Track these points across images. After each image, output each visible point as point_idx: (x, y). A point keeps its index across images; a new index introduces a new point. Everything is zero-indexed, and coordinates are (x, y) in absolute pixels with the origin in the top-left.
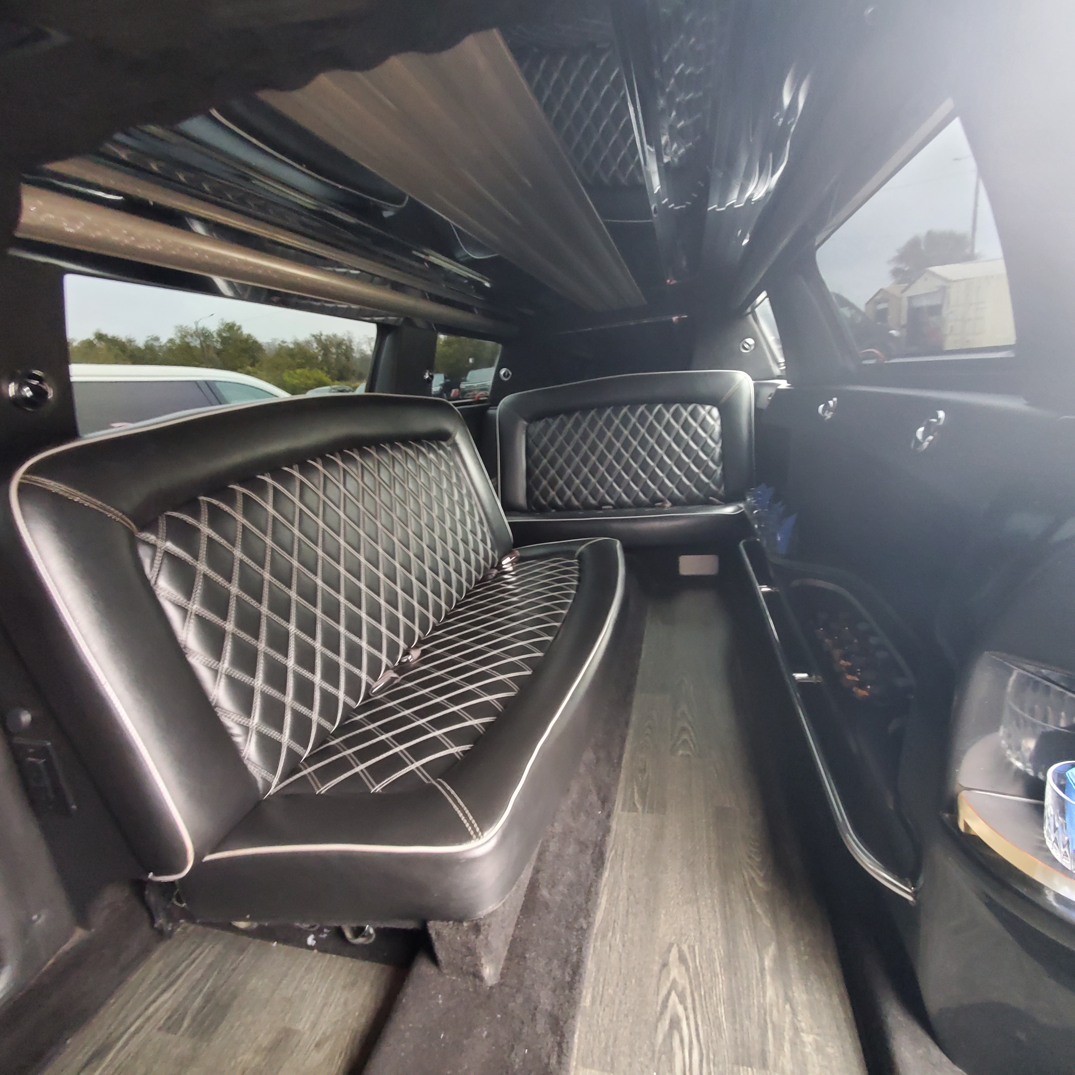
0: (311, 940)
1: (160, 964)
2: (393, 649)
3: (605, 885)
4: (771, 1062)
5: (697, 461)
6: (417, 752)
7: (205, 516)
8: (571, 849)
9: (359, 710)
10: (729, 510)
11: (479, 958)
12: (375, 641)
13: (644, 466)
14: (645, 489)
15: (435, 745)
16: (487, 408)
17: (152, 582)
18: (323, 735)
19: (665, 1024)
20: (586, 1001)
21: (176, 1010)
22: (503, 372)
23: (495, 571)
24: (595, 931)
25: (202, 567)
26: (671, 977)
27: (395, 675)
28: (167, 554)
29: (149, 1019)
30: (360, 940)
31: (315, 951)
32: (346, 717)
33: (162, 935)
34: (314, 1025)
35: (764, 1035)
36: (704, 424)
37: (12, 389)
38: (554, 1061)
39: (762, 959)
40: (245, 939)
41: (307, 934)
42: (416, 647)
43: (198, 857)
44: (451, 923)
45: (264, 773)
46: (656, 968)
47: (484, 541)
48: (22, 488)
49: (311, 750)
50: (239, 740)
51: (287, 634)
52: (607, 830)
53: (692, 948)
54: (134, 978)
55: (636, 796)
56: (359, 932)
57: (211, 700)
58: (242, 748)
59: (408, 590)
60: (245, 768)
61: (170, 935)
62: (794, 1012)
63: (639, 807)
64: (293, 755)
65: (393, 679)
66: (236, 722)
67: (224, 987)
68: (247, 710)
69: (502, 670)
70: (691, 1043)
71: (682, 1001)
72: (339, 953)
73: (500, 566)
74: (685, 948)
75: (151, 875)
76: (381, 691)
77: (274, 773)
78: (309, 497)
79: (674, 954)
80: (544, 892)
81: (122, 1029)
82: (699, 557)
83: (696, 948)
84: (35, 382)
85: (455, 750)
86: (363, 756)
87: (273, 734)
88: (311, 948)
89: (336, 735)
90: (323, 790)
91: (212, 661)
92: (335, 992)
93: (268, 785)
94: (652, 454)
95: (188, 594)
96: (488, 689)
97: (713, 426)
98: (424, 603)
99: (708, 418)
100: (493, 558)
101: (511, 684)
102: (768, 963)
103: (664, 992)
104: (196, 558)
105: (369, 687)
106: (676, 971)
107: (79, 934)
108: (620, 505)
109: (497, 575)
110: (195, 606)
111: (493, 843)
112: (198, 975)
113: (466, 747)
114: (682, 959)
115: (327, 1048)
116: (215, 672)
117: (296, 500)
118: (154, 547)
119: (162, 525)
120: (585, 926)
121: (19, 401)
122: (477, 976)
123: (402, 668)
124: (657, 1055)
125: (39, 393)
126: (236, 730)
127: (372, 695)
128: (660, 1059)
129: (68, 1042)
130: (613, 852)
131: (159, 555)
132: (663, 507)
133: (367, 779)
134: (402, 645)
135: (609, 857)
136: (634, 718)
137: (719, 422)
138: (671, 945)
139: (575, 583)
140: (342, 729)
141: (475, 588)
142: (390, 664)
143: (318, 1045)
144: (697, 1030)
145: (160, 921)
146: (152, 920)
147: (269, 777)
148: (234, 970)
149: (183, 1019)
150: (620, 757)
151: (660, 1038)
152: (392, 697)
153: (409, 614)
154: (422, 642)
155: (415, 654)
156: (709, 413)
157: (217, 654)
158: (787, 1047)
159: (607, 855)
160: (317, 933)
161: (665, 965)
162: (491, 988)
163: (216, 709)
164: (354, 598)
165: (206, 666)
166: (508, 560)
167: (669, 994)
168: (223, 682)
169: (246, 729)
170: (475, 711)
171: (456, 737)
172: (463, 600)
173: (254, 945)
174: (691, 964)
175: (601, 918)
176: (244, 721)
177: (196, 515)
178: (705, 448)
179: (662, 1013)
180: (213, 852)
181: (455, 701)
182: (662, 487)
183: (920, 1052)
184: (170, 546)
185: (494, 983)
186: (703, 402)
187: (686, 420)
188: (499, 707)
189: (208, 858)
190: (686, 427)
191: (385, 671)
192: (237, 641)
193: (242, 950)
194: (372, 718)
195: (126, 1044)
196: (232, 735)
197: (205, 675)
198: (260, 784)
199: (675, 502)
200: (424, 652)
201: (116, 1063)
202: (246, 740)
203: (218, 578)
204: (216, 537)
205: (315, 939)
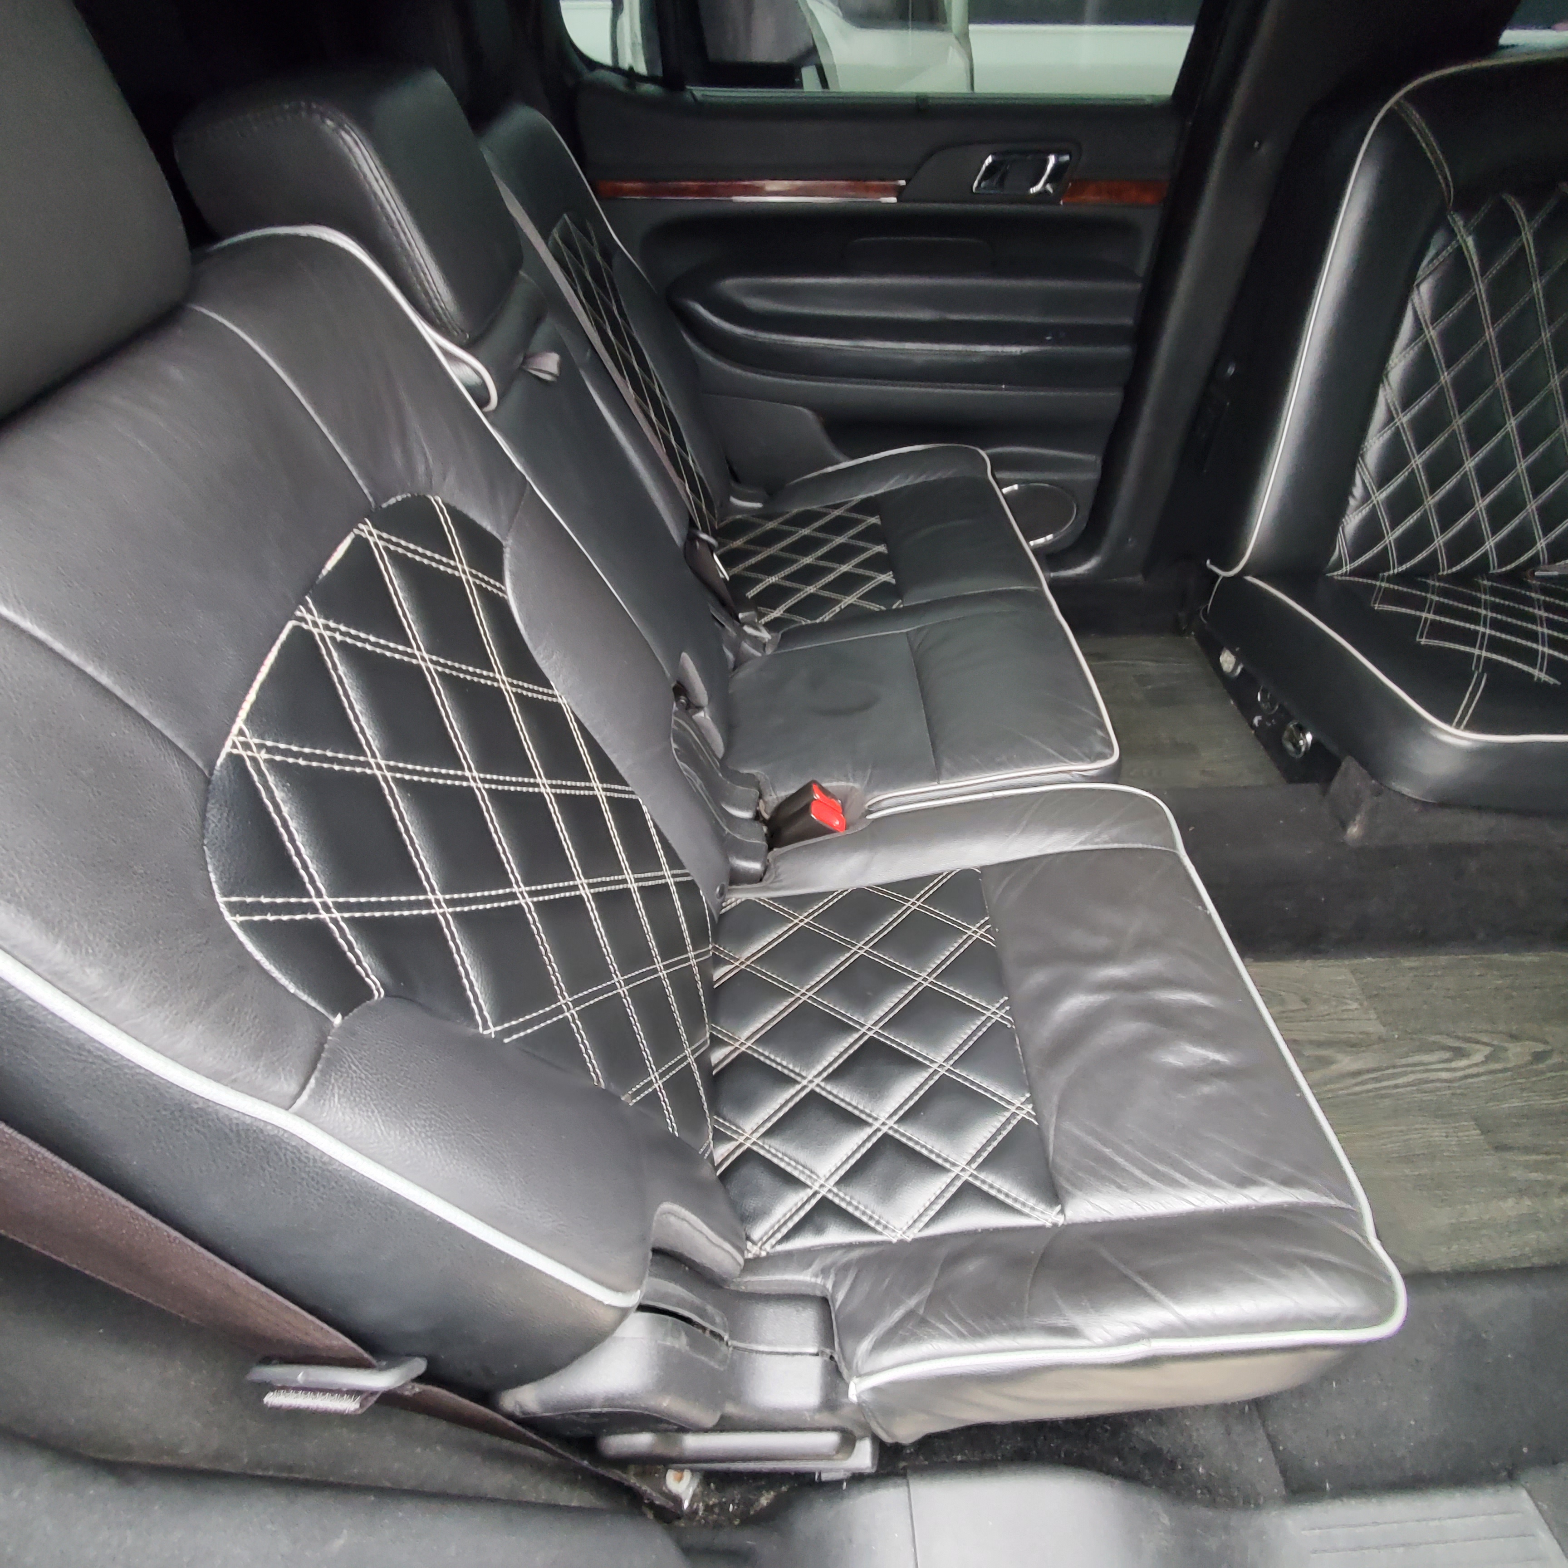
0: (1256, 720)
6: (1499, 646)
9: (1496, 577)
11: (1357, 813)
15: (1527, 655)
18: (1429, 567)
19: (1453, 1044)
21: (1150, 676)
25: (1480, 286)
26: (1506, 1045)
28: (1459, 254)
29: (1132, 665)
30: (1290, 747)
31: (1253, 732)
32: (1471, 571)
33: (1176, 628)
34: (1213, 762)
40: (1218, 684)
41: (1259, 712)
43: (1244, 572)
44: (1365, 771)
45: (1345, 551)
46: (1504, 1029)
49: (1405, 570)
50: (1352, 502)
51: (1499, 426)
54: (1145, 638)
58: (1348, 512)
61: (1180, 634)
64: (1380, 563)
66: (1364, 484)
67: (1183, 692)
68: (1383, 481)
71: (1490, 1059)
72: (1266, 747)
74: (1555, 1059)
75: (1208, 559)
77: (1353, 559)
79: (1539, 1047)
80: (1471, 865)
85: (1540, 674)
86: (1444, 610)
87: (1385, 523)
88: (1252, 726)
89: (1443, 577)
91: (1397, 405)
93: (1339, 565)
95: (1441, 311)
103: (1485, 1039)
105: (1534, 562)
106: (1517, 1049)
107: (1139, 579)
110: (1434, 332)
116: (1390, 419)
118: (1452, 236)
119: (1484, 210)
122: (1344, 826)
126: (1358, 491)
127: (1529, 574)
128: (1414, 1039)
131: (1450, 251)
138: (1545, 1043)
140: (1454, 578)
144: (1473, 1076)
147: (1346, 557)
148: (1196, 690)
149: (1150, 683)
151: (1435, 1038)
152: (1544, 591)
157: (1408, 400)
160: (1267, 719)
161: (1515, 1037)
162: (1343, 842)
163: (1360, 457)
165: (1388, 407)
167: (1486, 1044)
168: (1388, 434)
169: (1367, 497)
173: (1221, 691)
174: (1540, 1066)
176: (1372, 487)
177: (1533, 210)
179: (1460, 1038)
180: (1256, 577)
184: (1470, 242)
185: (1350, 843)
189: (1249, 578)
192: (1439, 398)
193: (1211, 685)
196: (1351, 494)
197: (1379, 414)
198: (1334, 558)
202: (1358, 507)
203: (1485, 310)
204: (1531, 251)
205: (1259, 722)
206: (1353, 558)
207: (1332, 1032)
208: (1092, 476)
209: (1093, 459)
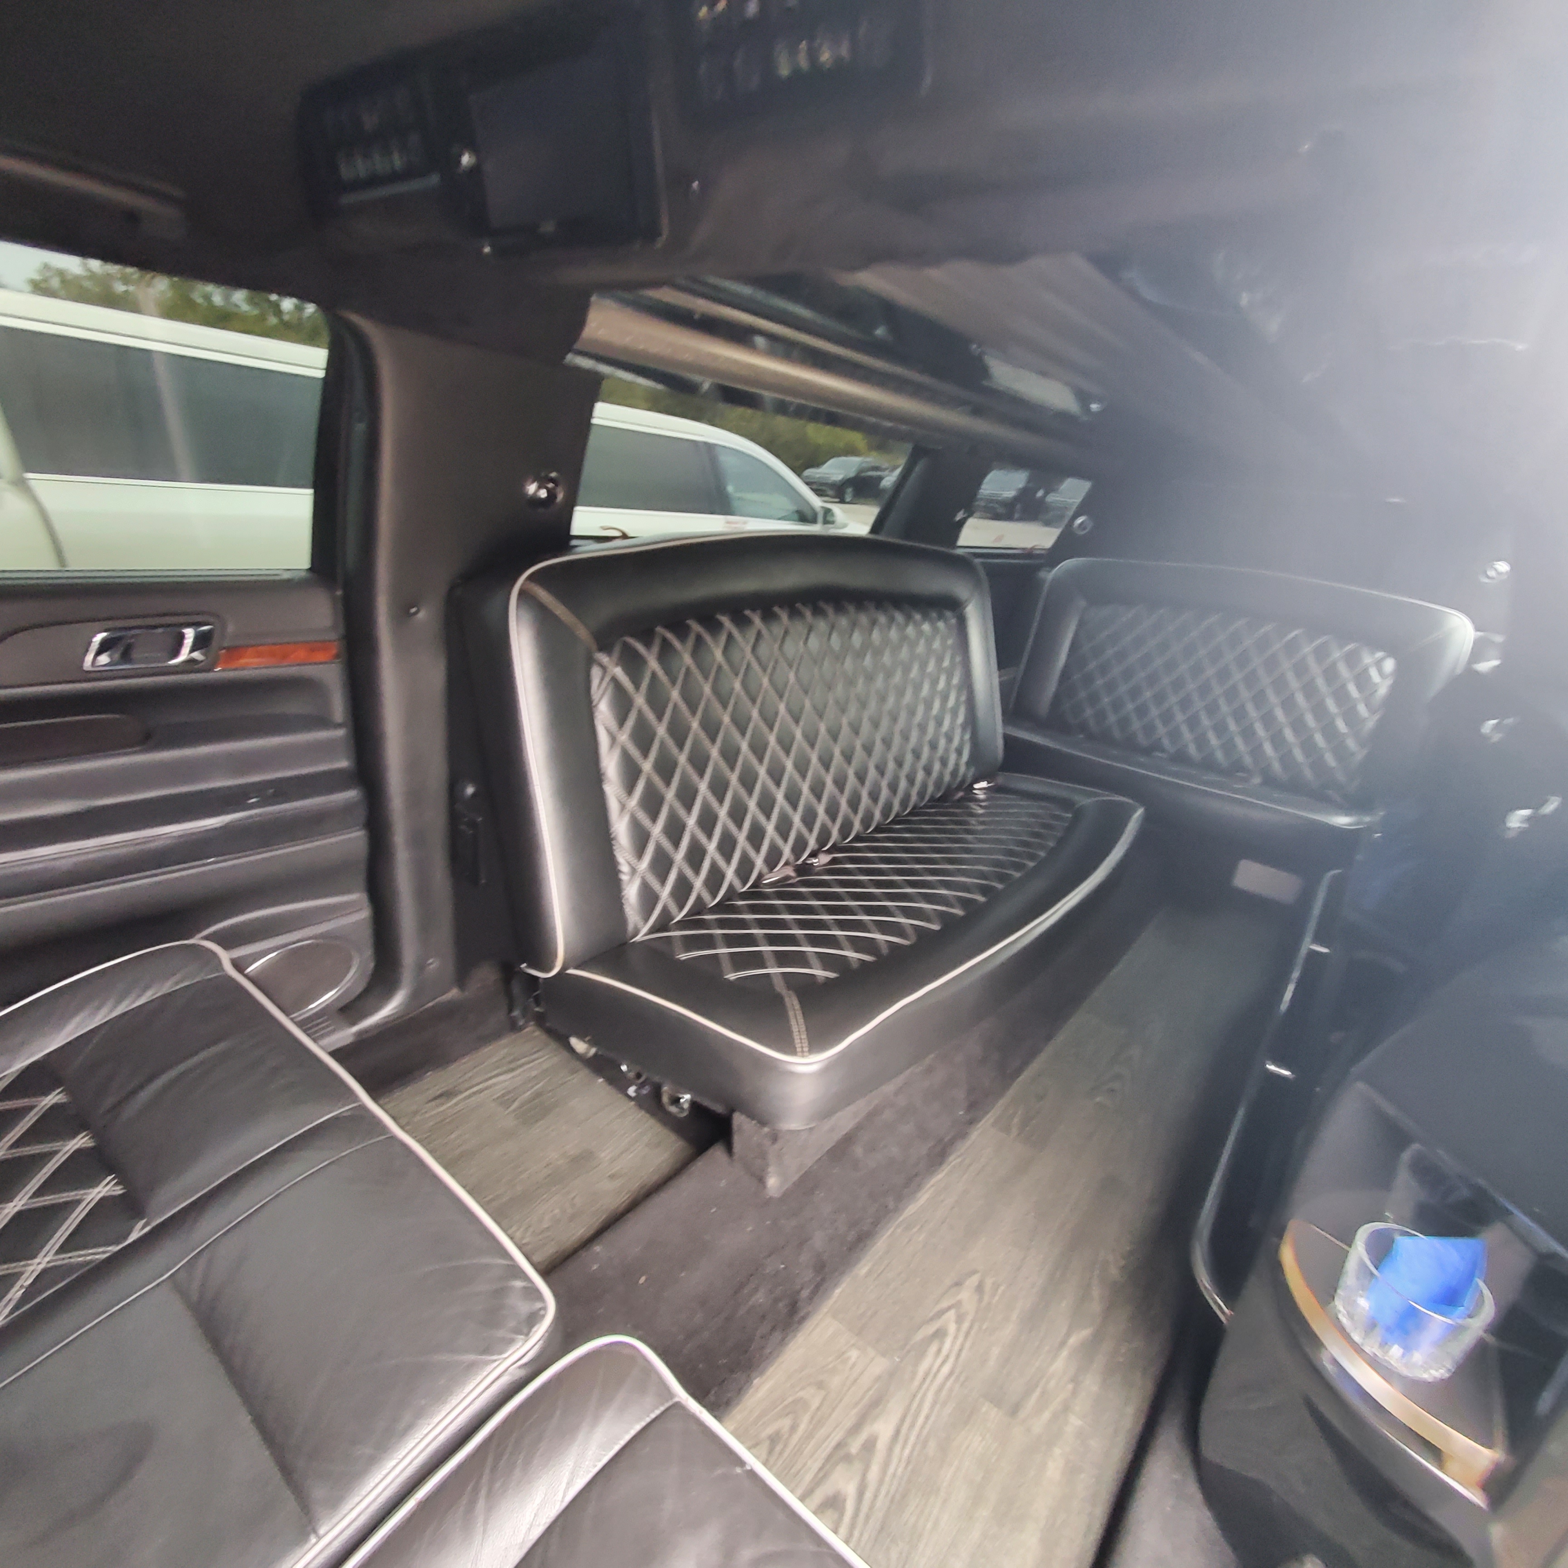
0: (632, 1091)
1: (506, 1051)
2: (800, 846)
3: (932, 1186)
4: (1022, 1415)
5: (1330, 731)
6: (782, 959)
7: (656, 649)
8: (907, 1128)
9: (744, 896)
10: (1342, 821)
11: (767, 1165)
12: (784, 828)
13: (1240, 714)
14: (1229, 747)
15: (801, 959)
16: (1038, 568)
17: (594, 703)
18: (700, 907)
19: (931, 1329)
20: (863, 1268)
21: (509, 1092)
22: (1079, 521)
23: (960, 794)
24: (901, 1219)
25: (640, 700)
26: (959, 1297)
27: (793, 874)
28: (614, 680)
29: (486, 1088)
30: (673, 1109)
31: (633, 1101)
32: (727, 896)
33: (514, 1027)
34: (613, 1160)
35: (1027, 1394)
36: (1362, 680)
37: (532, 488)
38: (805, 1293)
39: (1068, 1335)
40: (578, 1064)
41: (630, 1082)
42: (829, 852)
43: (565, 967)
44: (754, 1122)
45: (637, 918)
46: (948, 1282)
47: (959, 752)
48: (522, 593)
49: (685, 916)
50: (624, 878)
51: (696, 791)
52: (962, 1135)
53: (996, 1287)
54: (487, 1050)
55: (1016, 1120)
56: (676, 1101)
57: (611, 831)
58: (624, 886)
59: (840, 784)
60: (621, 905)
61: (521, 1029)
62: (1074, 1393)
63: (1015, 1131)
64: (666, 915)
65: (788, 878)
66: (626, 860)
67: (550, 1094)
68: (640, 852)
69: (908, 912)
70: (947, 1357)
71: (960, 1320)
72: (650, 1113)
73: (970, 788)
74: (989, 1282)
75: (524, 966)
76: (772, 885)
77: (646, 922)
78: (763, 650)
79: (974, 1280)
80: (858, 1150)
81: (466, 1085)
82: (1273, 870)
83: (1002, 1288)
84: (551, 485)
85: (820, 973)
86: (730, 941)
87: (655, 884)
88: (630, 1097)
89: (713, 910)
90: (683, 956)
91: (623, 794)
92: (638, 1144)
93: (637, 931)
94: (1259, 699)
95: (621, 722)
96: (884, 928)
97: (1376, 684)
98: (854, 803)
99: (1374, 673)
100: (965, 776)
101: (910, 931)
102: (1073, 1340)
103: (944, 1304)
104: (637, 687)
105: (760, 876)
106: (966, 1295)
107: (455, 993)
108: (1181, 757)
109: (961, 799)
110: (624, 737)
111: (814, 1068)
112: (534, 1073)
113: (832, 975)
114: (980, 1288)
115: (617, 1183)
116: (623, 807)
117: (748, 649)
118: (604, 668)
119: (617, 649)
120: (891, 1205)
121: (535, 502)
122: (761, 1180)
123: (804, 869)
124: (908, 1347)
125: (552, 495)
126: (624, 868)
127: (762, 886)
128: (909, 1352)
129: (429, 1074)
130: (959, 1160)
131: (607, 679)
132: (1245, 780)
133: (726, 964)
134: (812, 844)
135: (951, 1162)
136: (1061, 1038)
137: (1389, 682)
138: (974, 1272)
139: (1051, 844)
140: (720, 907)
141: (925, 807)
142: (792, 859)
143: (612, 1177)
144: (960, 1350)
145: (516, 1013)
146: (510, 1010)
147: (640, 923)
148: (562, 1084)
149: (514, 1101)
150: (1018, 1072)
151: (919, 1336)
152: (781, 896)
153: (832, 813)
154: (835, 849)
155: (823, 859)
156: (1379, 664)
157: (630, 788)
158: (1046, 1415)
159: (951, 1158)
160: (641, 1086)
161: (958, 1284)
162: (771, 1198)
163: (613, 842)
164: (776, 775)
165: (617, 798)
166: (984, 784)
167: (949, 1308)
168: (626, 819)
169: (634, 871)
170: (857, 944)
171: (827, 961)
172: (903, 816)
173: (584, 1073)
174: (986, 1298)
175: (912, 1211)
176: (634, 861)
177: (648, 645)
178: (1351, 716)
179: (932, 1319)
180: (577, 967)
181: (842, 925)
182: (1257, 751)
183: (1176, 1476)
184: (618, 672)
185: (776, 1196)
186: (1375, 644)
187: (1334, 665)
188: (885, 951)
189: (571, 971)
190: (1331, 674)
191: (783, 866)
192: (649, 785)
193: (574, 1072)
194: (753, 909)
195: (470, 1096)
196: (620, 871)
197: (613, 805)
198: (630, 927)
199: (1269, 781)
200: (834, 861)
201: (458, 1108)
202: (630, 880)
203: (651, 716)
204: (660, 673)
205: (636, 1091)
206: (646, 919)
207: (857, 1404)
208: (364, 914)
209: (358, 897)
